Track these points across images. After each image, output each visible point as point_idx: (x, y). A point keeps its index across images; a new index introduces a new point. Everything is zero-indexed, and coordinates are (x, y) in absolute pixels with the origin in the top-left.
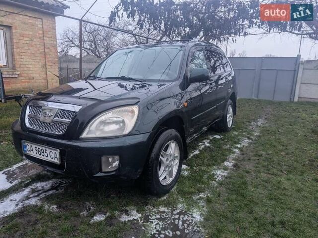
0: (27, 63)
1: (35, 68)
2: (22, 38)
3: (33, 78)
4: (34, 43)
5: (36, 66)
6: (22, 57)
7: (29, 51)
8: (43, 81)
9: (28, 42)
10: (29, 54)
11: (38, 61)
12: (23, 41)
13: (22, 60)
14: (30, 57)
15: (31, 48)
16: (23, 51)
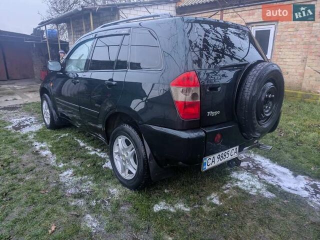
0: (284, 57)
1: (293, 61)
2: (286, 30)
3: (288, 73)
4: (298, 32)
5: (294, 60)
6: (281, 50)
7: (291, 43)
8: (299, 77)
9: (292, 33)
10: (289, 47)
11: (299, 53)
12: (286, 33)
13: (280, 53)
14: (289, 50)
15: (294, 40)
16: (283, 43)
